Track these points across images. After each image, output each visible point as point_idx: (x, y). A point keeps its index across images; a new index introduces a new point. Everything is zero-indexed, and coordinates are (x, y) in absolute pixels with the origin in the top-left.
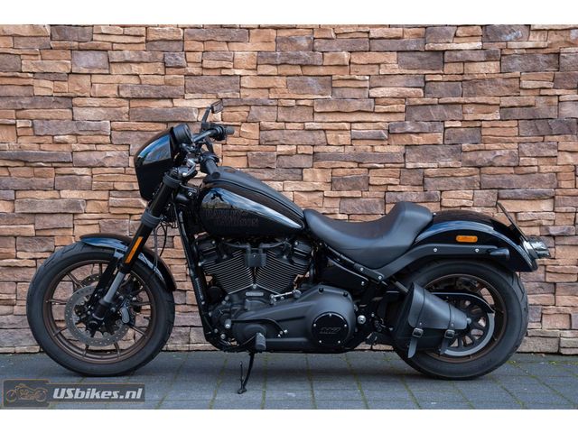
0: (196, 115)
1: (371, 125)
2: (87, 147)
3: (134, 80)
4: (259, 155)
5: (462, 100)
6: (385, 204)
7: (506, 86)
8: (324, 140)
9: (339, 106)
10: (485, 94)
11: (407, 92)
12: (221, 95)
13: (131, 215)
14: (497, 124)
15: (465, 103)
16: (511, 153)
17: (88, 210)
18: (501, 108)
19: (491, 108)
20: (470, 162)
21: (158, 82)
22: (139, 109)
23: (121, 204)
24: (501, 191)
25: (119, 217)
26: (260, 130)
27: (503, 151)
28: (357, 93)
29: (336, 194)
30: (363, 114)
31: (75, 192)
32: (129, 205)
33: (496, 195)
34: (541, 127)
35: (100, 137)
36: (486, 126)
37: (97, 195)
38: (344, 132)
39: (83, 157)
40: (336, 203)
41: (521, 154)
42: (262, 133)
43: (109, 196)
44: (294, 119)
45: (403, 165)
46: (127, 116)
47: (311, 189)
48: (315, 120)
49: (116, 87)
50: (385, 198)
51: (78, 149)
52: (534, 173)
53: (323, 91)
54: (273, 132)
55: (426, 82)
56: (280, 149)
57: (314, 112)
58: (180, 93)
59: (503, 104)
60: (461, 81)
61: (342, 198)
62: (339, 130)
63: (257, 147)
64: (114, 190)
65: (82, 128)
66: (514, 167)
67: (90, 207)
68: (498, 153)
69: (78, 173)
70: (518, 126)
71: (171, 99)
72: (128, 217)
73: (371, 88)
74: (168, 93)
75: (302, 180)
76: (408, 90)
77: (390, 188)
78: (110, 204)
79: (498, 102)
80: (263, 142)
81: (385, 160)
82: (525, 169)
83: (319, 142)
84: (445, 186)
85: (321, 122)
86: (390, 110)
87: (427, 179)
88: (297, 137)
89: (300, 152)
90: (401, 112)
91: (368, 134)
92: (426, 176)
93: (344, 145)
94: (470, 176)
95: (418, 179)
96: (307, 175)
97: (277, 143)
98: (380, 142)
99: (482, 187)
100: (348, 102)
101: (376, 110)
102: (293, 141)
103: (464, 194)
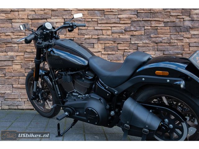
0: (55, 25)
1: (119, 28)
2: (17, 37)
3: (33, 13)
4: (78, 39)
5: (151, 19)
6: (124, 56)
7: (166, 15)
8: (101, 33)
9: (107, 21)
10: (158, 17)
11: (131, 16)
12: (64, 17)
14: (163, 28)
15: (152, 21)
16: (167, 38)
18: (164, 22)
19: (160, 22)
20: (154, 41)
21: (42, 13)
22: (35, 23)
23: (28, 57)
24: (164, 52)
25: (28, 62)
26: (78, 30)
27: (165, 38)
28: (113, 17)
29: (106, 53)
30: (116, 24)
31: (12, 53)
32: (31, 57)
33: (163, 53)
34: (178, 29)
35: (21, 33)
36: (159, 29)
37: (20, 54)
38: (109, 30)
39: (15, 40)
40: (106, 56)
41: (171, 39)
42: (79, 31)
43: (24, 54)
44: (91, 25)
45: (130, 42)
46: (31, 25)
47: (97, 51)
48: (99, 26)
49: (27, 15)
50: (124, 54)
51: (14, 37)
52: (176, 45)
53: (101, 16)
54: (83, 30)
55: (138, 13)
56: (86, 36)
57: (98, 23)
58: (50, 17)
59: (165, 21)
60: (150, 13)
61: (108, 54)
62: (107, 30)
63: (77, 36)
64: (26, 52)
65: (15, 30)
66: (169, 43)
67: (18, 58)
68: (163, 38)
69: (14, 46)
70: (170, 29)
71: (46, 19)
72: (31, 61)
73: (118, 15)
74: (45, 17)
75: (94, 48)
76: (132, 15)
77: (126, 51)
78: (25, 57)
79: (163, 20)
80: (79, 34)
81: (123, 41)
82: (173, 44)
83: (100, 34)
84: (145, 50)
85: (101, 27)
86: (125, 23)
87: (139, 48)
88: (92, 32)
89: (93, 38)
90: (129, 23)
91: (118, 31)
92: (138, 46)
93: (109, 35)
94: (154, 46)
95: (135, 48)
96: (96, 46)
97: (84, 34)
98: (122, 34)
99: (158, 50)
100: (110, 20)
101: (120, 23)
102: (91, 34)
103: (152, 53)
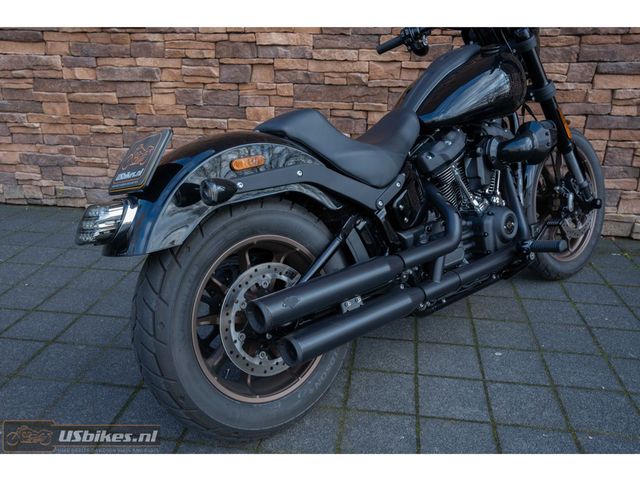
13: (204, 84)
17: (164, 78)
20: (570, 30)
24: (601, 64)
25: (192, 86)
29: (415, 65)
31: (150, 59)
32: (201, 73)
33: (594, 69)
37: (171, 63)
40: (414, 75)
43: (182, 64)
47: (388, 58)
61: (420, 69)
64: (187, 57)
66: (622, 35)
67: (165, 75)
69: (151, 39)
72: (202, 86)
78: (183, 73)
82: (635, 37)
94: (569, 46)
99: (581, 59)
103: (558, 68)
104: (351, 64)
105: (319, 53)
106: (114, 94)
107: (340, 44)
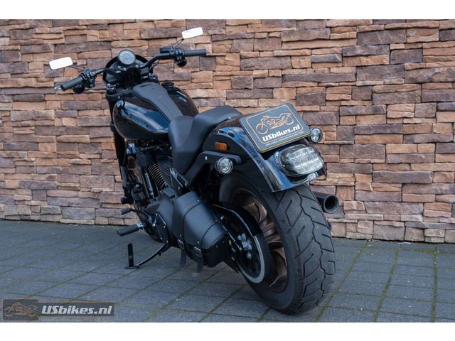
1: (327, 51)
3: (151, 26)
4: (239, 79)
5: (405, 25)
6: (340, 116)
8: (289, 65)
9: (301, 36)
11: (358, 21)
12: (211, 32)
14: (436, 45)
15: (409, 28)
16: (449, 70)
18: (440, 30)
19: (431, 31)
20: (412, 79)
21: (167, 25)
22: (154, 47)
24: (440, 104)
26: (241, 59)
27: (441, 69)
28: (316, 25)
29: (300, 108)
30: (320, 41)
33: (435, 108)
36: (427, 47)
38: (306, 57)
42: (242, 61)
44: (266, 48)
45: (354, 83)
46: (146, 52)
49: (138, 31)
50: (339, 111)
53: (290, 24)
54: (250, 59)
56: (256, 73)
57: (282, 42)
59: (442, 27)
61: (305, 112)
62: (302, 55)
63: (239, 72)
66: (452, 82)
68: (437, 70)
71: (175, 38)
74: (173, 33)
77: (344, 103)
79: (437, 25)
80: (243, 68)
81: (339, 80)
83: (285, 66)
84: (390, 101)
85: (288, 50)
86: (343, 37)
87: (375, 95)
88: (268, 63)
89: (271, 75)
90: (352, 38)
91: (325, 58)
92: (373, 92)
93: (306, 68)
94: (413, 91)
95: (367, 95)
96: (276, 93)
97: (253, 68)
98: (336, 65)
99: (423, 101)
100: (308, 32)
101: (331, 38)
102: (265, 66)
103: (407, 108)
104: (252, 110)
105: (230, 102)
106: (88, 136)
107: (245, 96)
